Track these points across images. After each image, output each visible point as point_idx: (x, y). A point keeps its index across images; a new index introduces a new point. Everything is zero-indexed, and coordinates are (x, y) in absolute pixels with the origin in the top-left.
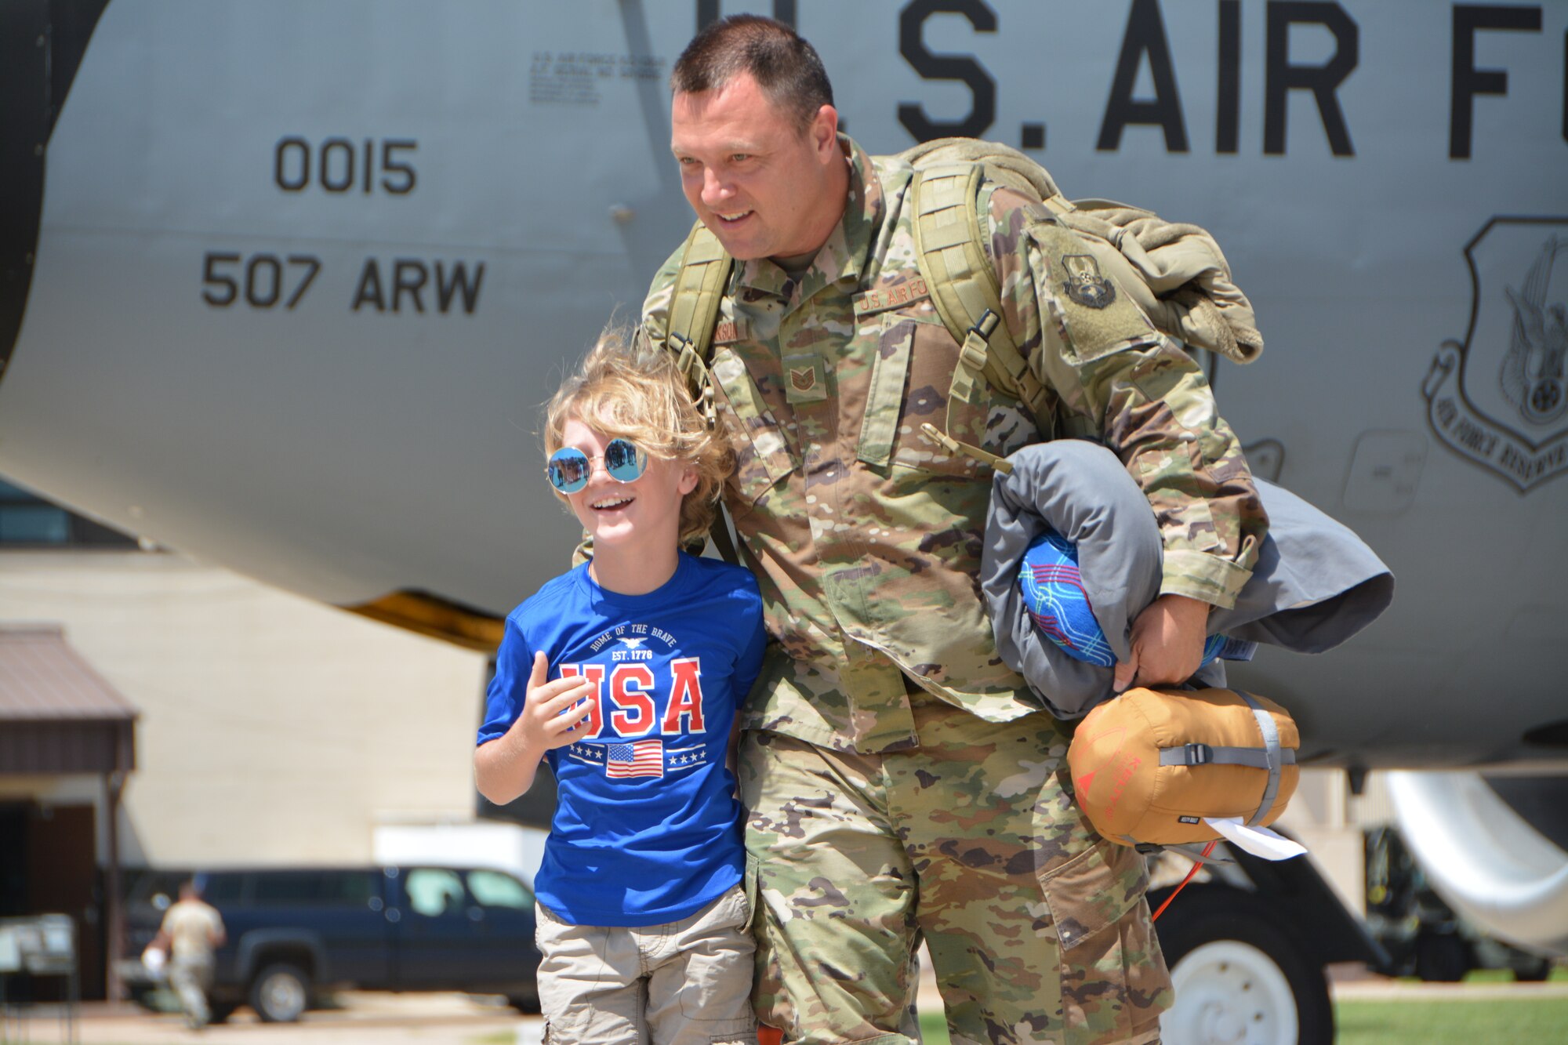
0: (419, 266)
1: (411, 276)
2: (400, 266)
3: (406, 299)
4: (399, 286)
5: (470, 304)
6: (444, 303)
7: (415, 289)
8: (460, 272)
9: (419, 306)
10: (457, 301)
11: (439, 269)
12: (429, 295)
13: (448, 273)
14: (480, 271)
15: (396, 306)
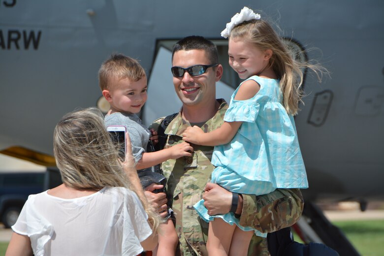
0: (17, 32)
1: (14, 36)
2: (10, 32)
3: (13, 44)
4: (10, 40)
5: (36, 46)
6: (27, 46)
7: (16, 41)
8: (32, 34)
9: (18, 47)
10: (31, 45)
11: (25, 33)
12: (21, 42)
13: (28, 35)
14: (40, 33)
15: (9, 47)
